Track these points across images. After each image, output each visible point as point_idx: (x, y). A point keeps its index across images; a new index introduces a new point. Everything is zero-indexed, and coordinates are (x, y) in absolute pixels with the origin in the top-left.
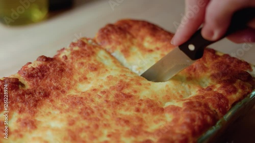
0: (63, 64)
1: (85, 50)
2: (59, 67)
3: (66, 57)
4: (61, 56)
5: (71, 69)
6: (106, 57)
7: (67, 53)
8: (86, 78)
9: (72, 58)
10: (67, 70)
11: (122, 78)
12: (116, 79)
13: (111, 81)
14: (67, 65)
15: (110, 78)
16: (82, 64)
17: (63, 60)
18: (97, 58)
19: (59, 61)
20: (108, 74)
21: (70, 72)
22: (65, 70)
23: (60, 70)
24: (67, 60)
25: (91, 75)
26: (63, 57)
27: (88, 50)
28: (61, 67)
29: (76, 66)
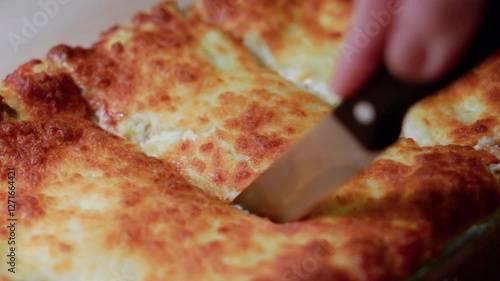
0: (112, 64)
1: (170, 32)
2: (100, 75)
3: (119, 48)
4: (109, 46)
5: (130, 77)
6: (221, 49)
7: (123, 37)
8: (166, 98)
9: (135, 50)
10: (121, 79)
11: (256, 98)
12: (241, 99)
13: (230, 106)
14: (121, 66)
15: (227, 98)
16: (160, 63)
17: (113, 56)
18: (199, 52)
19: (103, 56)
20: (221, 90)
21: (127, 83)
22: (116, 80)
23: (102, 82)
24: (123, 55)
25: (181, 90)
26: (114, 47)
27: (178, 33)
28: (106, 73)
29: (145, 69)
